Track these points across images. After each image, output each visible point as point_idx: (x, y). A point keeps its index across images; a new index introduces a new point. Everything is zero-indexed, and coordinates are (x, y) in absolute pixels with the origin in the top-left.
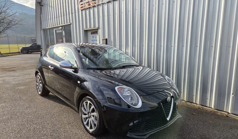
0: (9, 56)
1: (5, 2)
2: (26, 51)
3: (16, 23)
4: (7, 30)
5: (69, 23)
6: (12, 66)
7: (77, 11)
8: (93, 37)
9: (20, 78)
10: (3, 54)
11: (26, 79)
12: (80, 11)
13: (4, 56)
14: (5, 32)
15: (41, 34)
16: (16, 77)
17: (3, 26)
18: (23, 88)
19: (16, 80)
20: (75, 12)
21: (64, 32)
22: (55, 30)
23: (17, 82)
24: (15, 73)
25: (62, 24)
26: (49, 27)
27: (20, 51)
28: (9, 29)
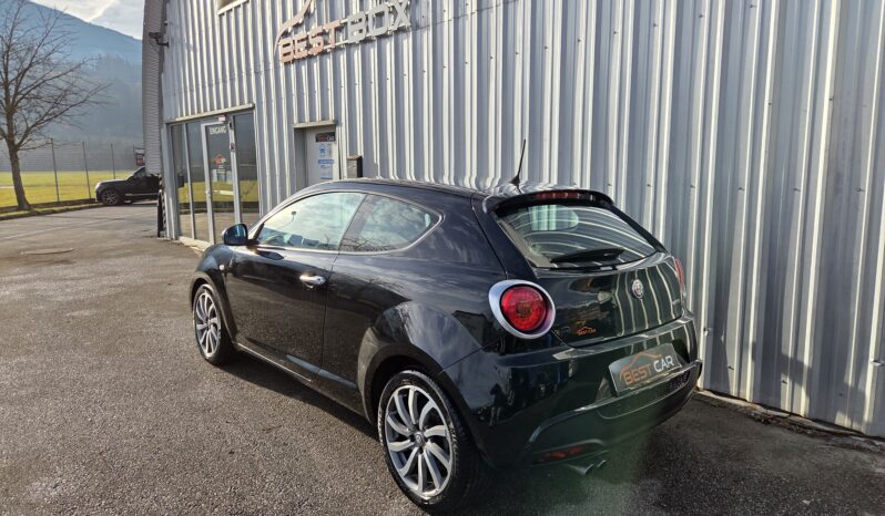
0: (54, 212)
1: (46, 26)
2: (113, 195)
3: (81, 100)
4: (51, 124)
5: (246, 106)
6: (61, 246)
7: (271, 66)
8: (322, 150)
9: (82, 285)
10: (36, 206)
11: (102, 288)
12: (282, 65)
13: (39, 214)
14: (44, 130)
15: (160, 137)
16: (68, 283)
17: (39, 109)
18: (87, 313)
19: (68, 290)
20: (267, 70)
21: (232, 133)
22: (206, 127)
23: (71, 298)
24: (68, 271)
25: (226, 106)
26: (187, 114)
27: (94, 196)
28: (58, 119)
